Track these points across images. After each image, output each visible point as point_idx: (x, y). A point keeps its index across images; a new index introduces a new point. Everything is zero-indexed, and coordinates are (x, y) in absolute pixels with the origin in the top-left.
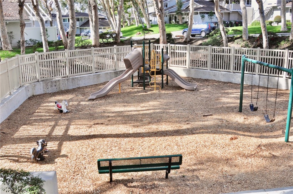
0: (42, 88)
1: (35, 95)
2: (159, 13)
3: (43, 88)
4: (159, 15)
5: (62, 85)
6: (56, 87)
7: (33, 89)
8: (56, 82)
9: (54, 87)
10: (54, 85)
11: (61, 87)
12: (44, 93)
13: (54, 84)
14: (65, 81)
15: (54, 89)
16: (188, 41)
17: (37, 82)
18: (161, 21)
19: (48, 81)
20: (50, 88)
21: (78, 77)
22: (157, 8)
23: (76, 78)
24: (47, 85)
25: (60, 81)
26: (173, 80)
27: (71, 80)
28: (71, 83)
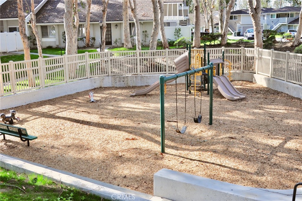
0: (110, 81)
1: (102, 86)
2: (252, 13)
3: (112, 82)
4: (252, 15)
5: (130, 81)
6: (124, 82)
7: (100, 81)
8: (124, 78)
9: (122, 82)
10: (122, 81)
11: (129, 83)
12: (112, 86)
13: (122, 79)
14: (134, 78)
15: (122, 84)
16: (294, 45)
17: (107, 76)
18: (254, 21)
19: (117, 77)
20: (118, 83)
21: (147, 76)
22: (250, 8)
23: (145, 76)
24: (115, 80)
25: (128, 77)
26: (217, 86)
27: (139, 77)
28: (140, 80)
